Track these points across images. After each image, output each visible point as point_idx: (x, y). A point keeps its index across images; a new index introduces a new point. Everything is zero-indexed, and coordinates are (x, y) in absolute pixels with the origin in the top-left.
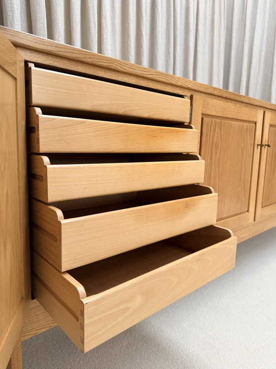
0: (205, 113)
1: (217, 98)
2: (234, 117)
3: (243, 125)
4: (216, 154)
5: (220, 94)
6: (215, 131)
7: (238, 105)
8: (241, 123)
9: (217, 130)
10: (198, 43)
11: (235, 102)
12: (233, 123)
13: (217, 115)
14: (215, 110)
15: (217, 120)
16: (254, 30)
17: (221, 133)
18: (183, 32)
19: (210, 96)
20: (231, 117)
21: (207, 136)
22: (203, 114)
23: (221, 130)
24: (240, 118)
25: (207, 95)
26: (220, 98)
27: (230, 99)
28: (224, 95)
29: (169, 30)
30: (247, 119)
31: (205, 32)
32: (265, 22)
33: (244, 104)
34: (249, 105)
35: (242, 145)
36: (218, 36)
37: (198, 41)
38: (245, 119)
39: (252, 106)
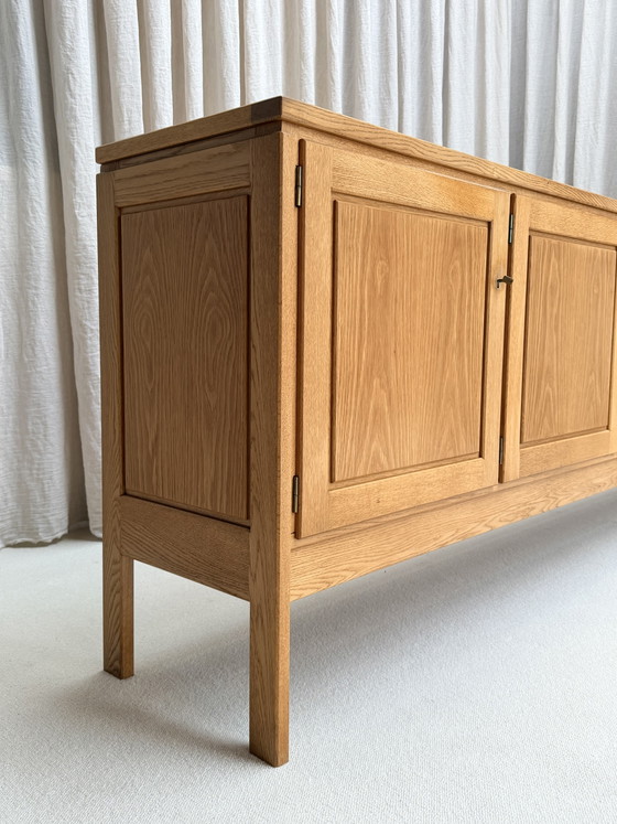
0: (533, 227)
1: (551, 199)
2: (581, 235)
3: (596, 252)
4: (552, 305)
5: (556, 192)
6: (549, 261)
7: (587, 212)
8: (592, 248)
9: (553, 259)
10: (451, 68)
11: (581, 207)
12: (579, 246)
13: (554, 231)
14: (550, 223)
15: (554, 241)
16: (581, 38)
17: (559, 266)
18: (416, 44)
19: (540, 196)
20: (575, 236)
21: (537, 270)
22: (530, 230)
23: (559, 259)
24: (591, 239)
25: (536, 195)
26: (556, 200)
27: (572, 201)
28: (564, 195)
29: (387, 40)
30: (602, 240)
31: (465, 42)
32: (604, 20)
33: (595, 211)
34: (604, 213)
35: (596, 291)
36: (494, 49)
37: (451, 64)
38: (598, 240)
39: (610, 214)
